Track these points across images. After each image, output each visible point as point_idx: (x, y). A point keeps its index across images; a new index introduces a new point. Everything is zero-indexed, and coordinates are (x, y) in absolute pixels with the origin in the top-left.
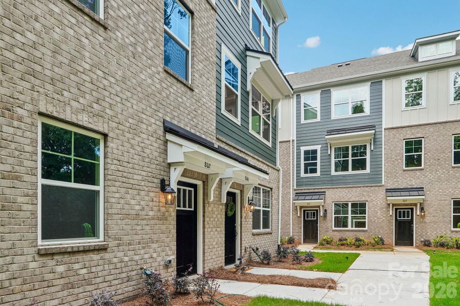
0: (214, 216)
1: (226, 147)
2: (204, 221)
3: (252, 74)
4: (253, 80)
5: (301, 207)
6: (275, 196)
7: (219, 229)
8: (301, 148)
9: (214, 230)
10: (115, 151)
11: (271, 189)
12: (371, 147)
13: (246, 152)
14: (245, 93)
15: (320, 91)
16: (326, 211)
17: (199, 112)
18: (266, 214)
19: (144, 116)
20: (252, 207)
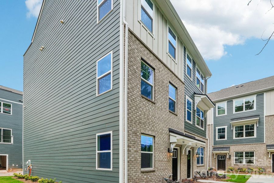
0: (184, 160)
1: (188, 134)
2: (180, 162)
3: (197, 103)
4: (197, 105)
5: (216, 154)
6: (206, 150)
7: (185, 165)
8: (216, 127)
9: (184, 165)
10: (157, 141)
11: (204, 148)
12: (257, 125)
13: (195, 134)
14: (194, 111)
15: (227, 101)
16: (230, 156)
17: (179, 123)
18: (202, 158)
19: (164, 128)
20: (197, 156)
